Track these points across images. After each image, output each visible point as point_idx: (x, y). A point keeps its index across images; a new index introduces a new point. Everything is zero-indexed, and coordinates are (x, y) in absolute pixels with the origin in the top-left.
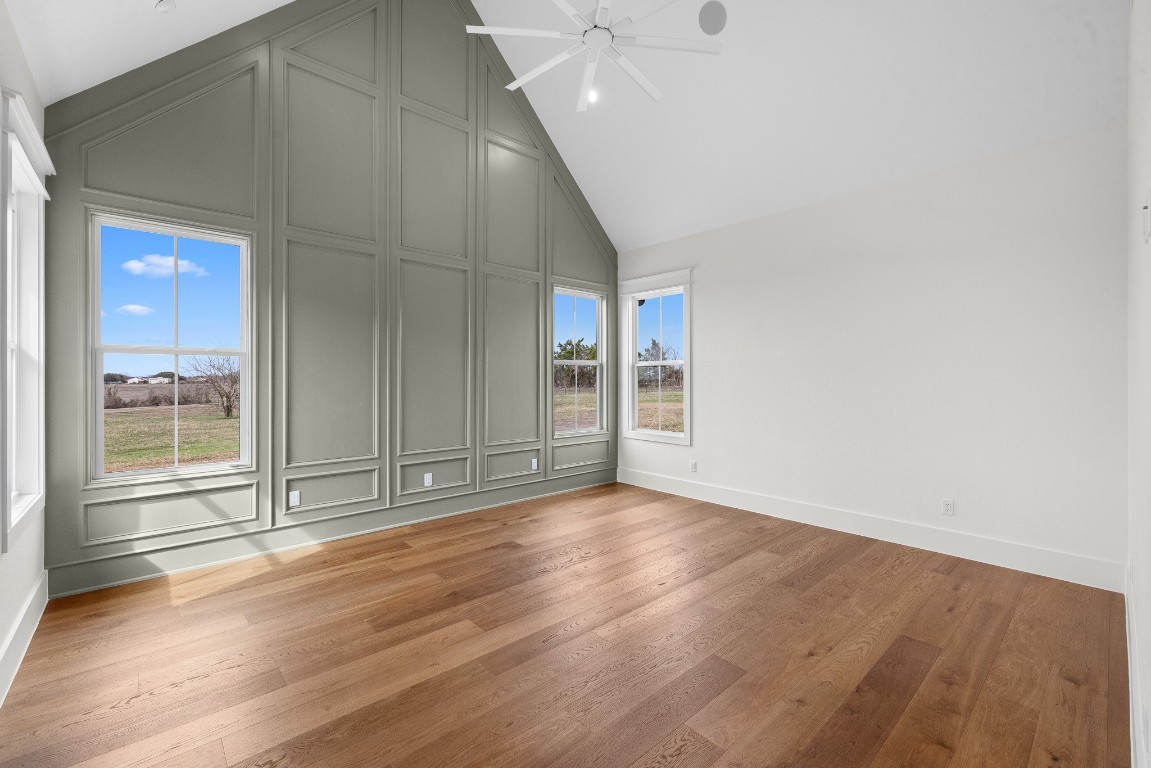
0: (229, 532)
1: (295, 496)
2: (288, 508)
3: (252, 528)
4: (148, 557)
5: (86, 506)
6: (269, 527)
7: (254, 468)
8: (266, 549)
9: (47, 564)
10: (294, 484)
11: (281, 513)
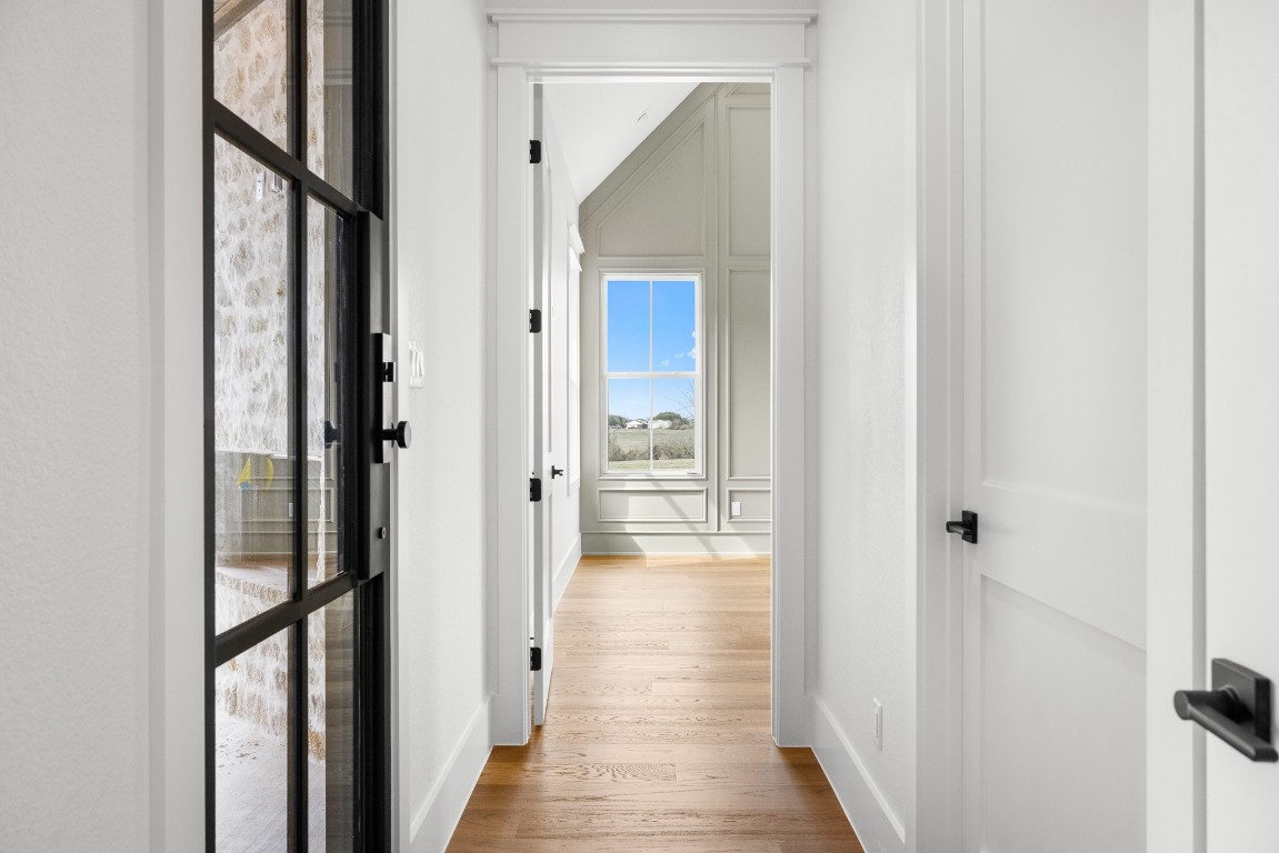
0: (685, 529)
1: (736, 506)
2: (731, 517)
3: (702, 529)
4: (634, 538)
5: (601, 491)
6: (716, 531)
7: (704, 477)
8: (713, 550)
9: (581, 529)
10: (736, 496)
11: (724, 520)
